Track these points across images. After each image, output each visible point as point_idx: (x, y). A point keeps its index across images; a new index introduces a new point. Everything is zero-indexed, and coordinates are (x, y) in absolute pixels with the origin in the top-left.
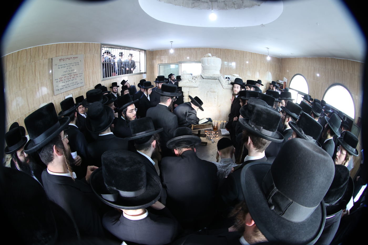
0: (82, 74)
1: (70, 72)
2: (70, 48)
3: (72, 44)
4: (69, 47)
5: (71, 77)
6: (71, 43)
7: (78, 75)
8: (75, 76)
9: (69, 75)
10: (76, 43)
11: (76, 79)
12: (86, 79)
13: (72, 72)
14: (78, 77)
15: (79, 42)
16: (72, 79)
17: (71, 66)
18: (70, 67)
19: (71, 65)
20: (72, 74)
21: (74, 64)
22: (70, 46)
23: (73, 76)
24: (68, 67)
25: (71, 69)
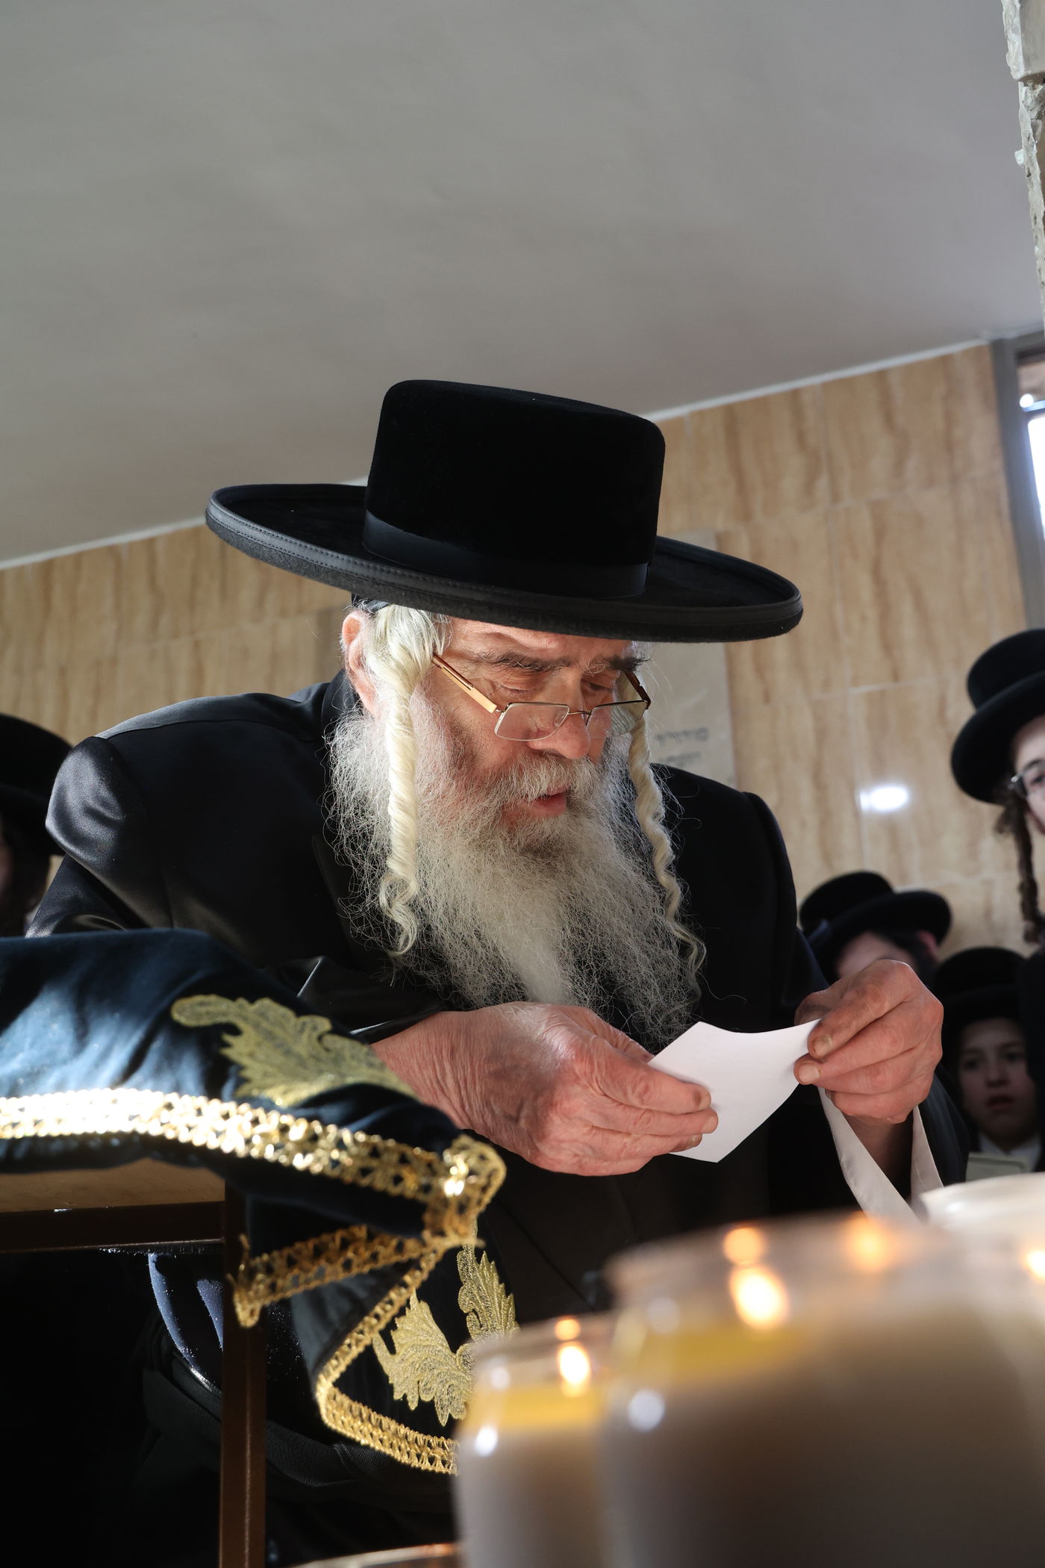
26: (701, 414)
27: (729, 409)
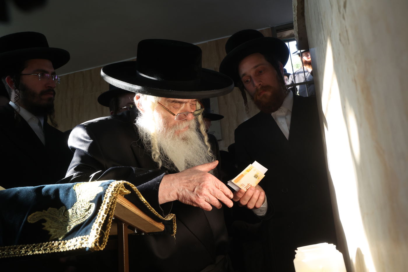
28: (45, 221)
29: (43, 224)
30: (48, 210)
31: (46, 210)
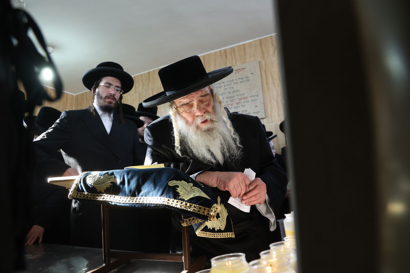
0: (258, 96)
1: (232, 95)
2: (228, 56)
3: (233, 49)
4: (226, 56)
5: (234, 102)
6: (229, 48)
7: (249, 99)
8: (242, 101)
9: (229, 100)
10: (240, 45)
11: (244, 106)
12: (269, 106)
13: (235, 94)
14: (248, 102)
15: (245, 42)
16: (235, 105)
17: (233, 85)
18: (230, 86)
19: (232, 83)
20: (236, 98)
21: (239, 81)
22: (228, 54)
23: (238, 101)
24: (226, 87)
25: (231, 90)
26: (255, 41)
27: (260, 40)
28: (178, 187)
29: (177, 188)
30: (182, 181)
31: (181, 181)
